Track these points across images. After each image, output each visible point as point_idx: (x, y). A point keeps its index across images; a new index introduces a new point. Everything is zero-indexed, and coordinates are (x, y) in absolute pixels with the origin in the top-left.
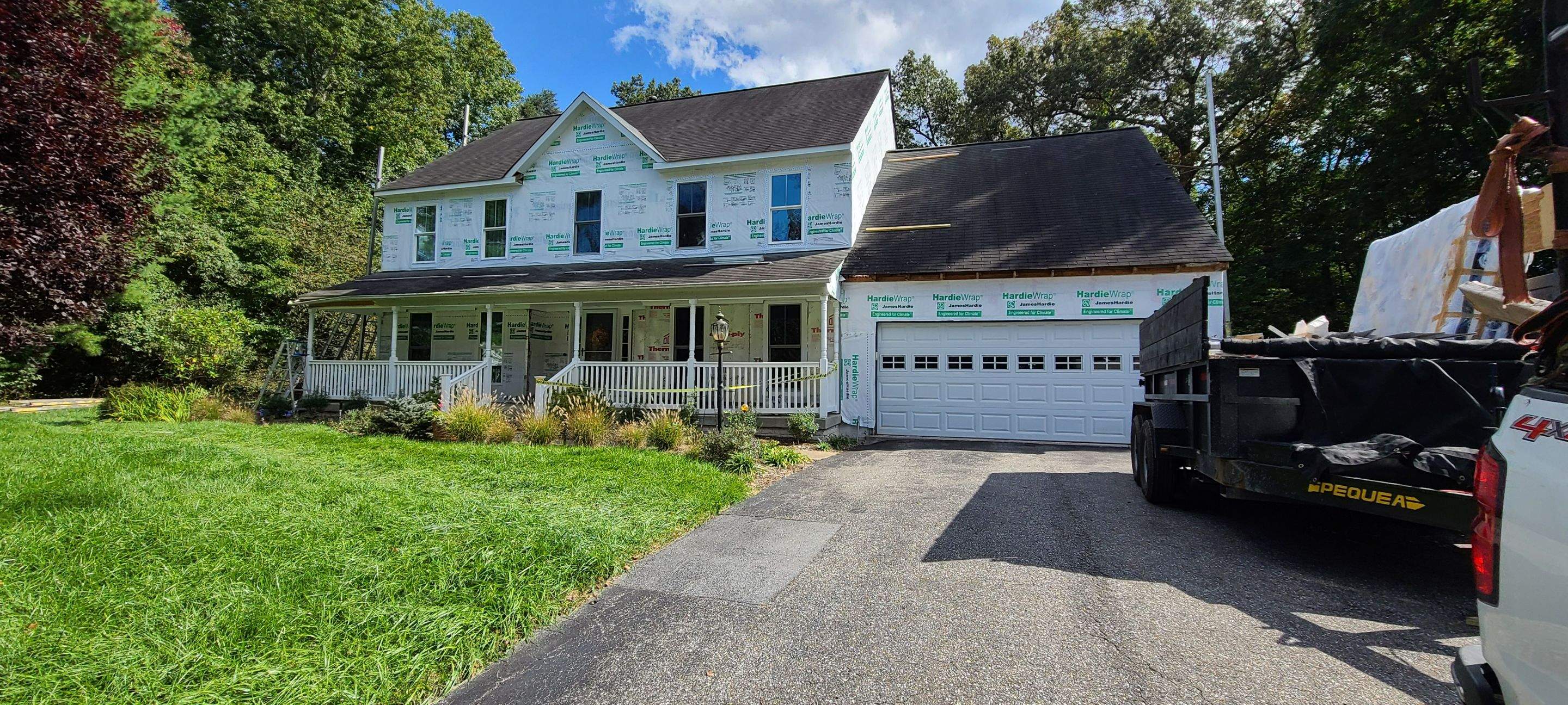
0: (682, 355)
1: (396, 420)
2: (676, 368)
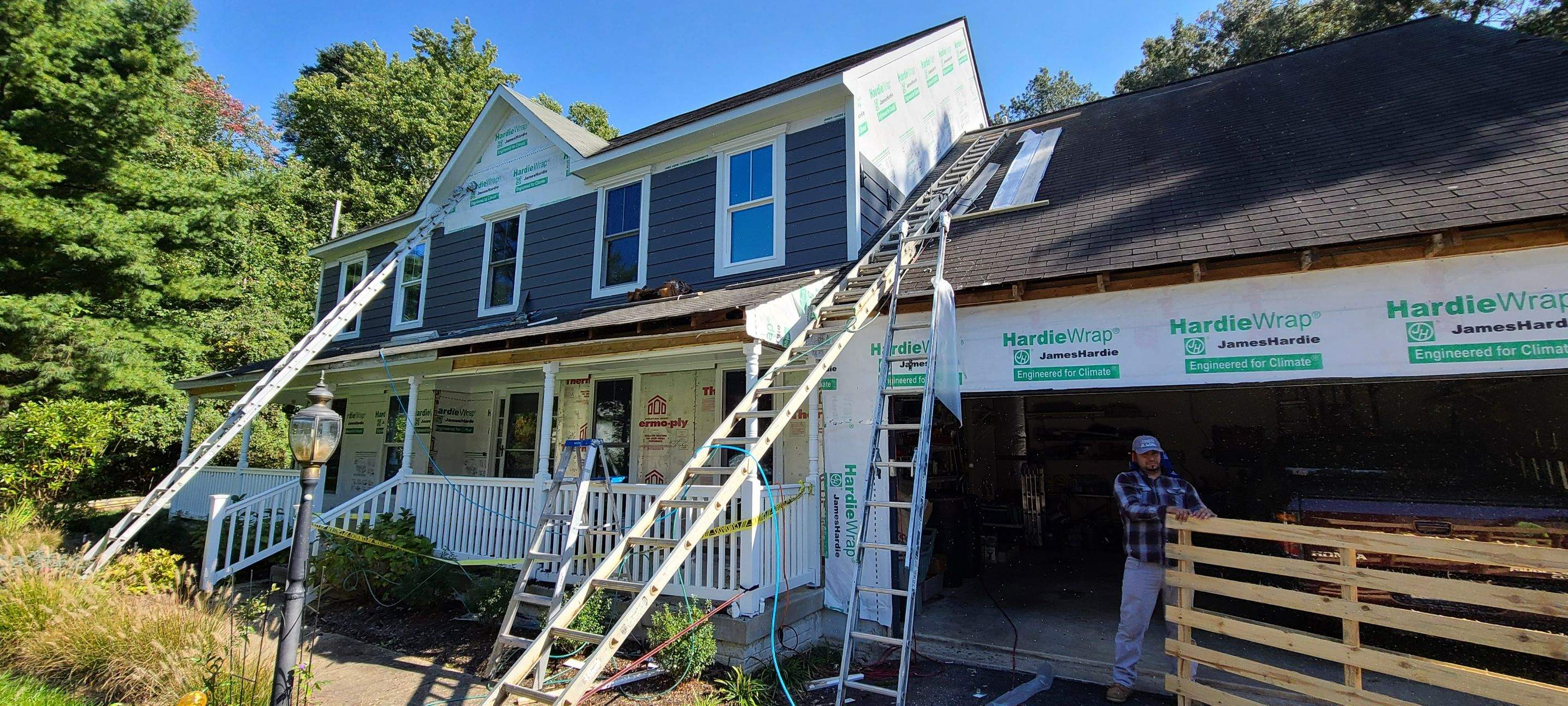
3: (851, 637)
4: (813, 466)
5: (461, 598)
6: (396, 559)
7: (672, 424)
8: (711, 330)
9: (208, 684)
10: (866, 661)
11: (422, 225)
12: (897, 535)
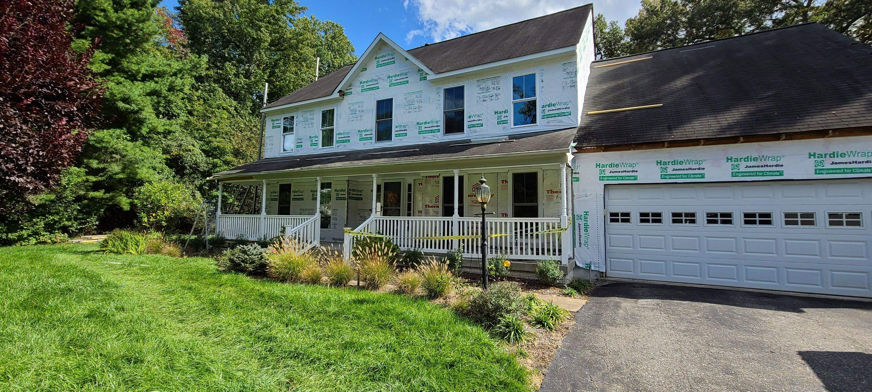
0: (448, 212)
1: (243, 261)
2: (444, 222)
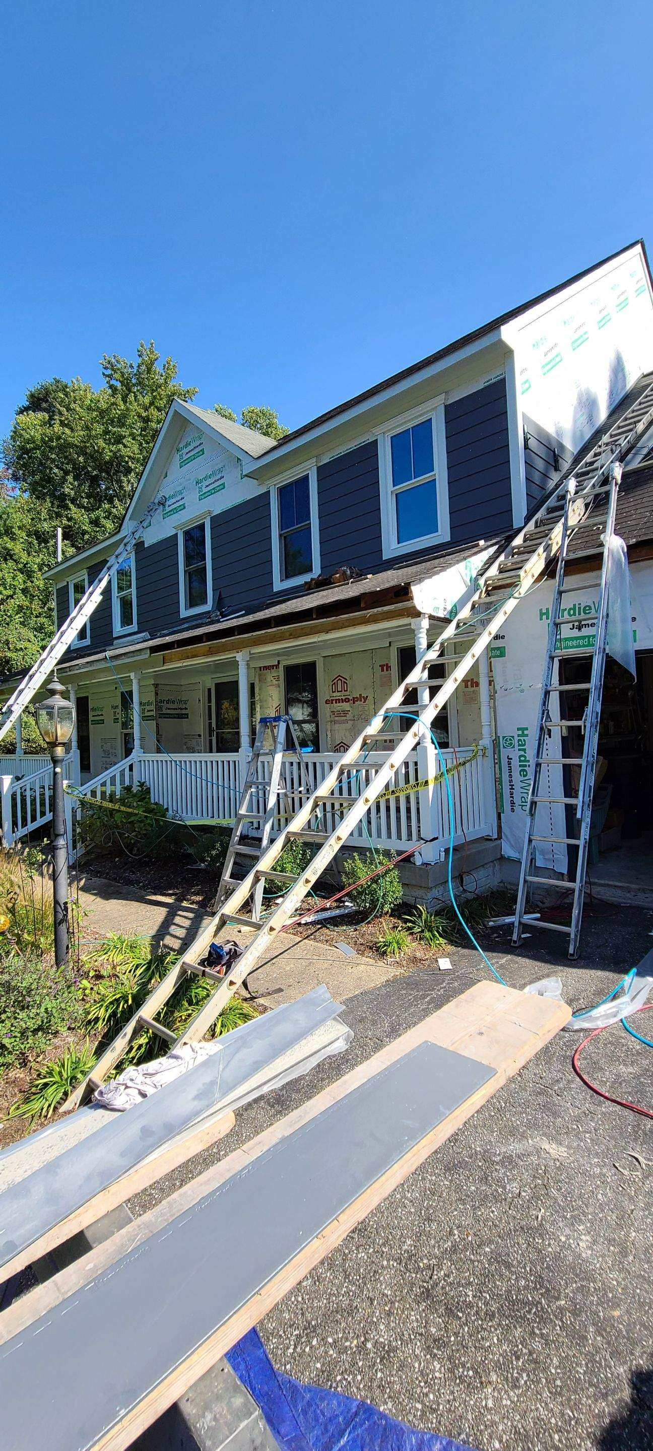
2: (229, 763)
3: (525, 881)
4: (485, 731)
5: (191, 851)
6: (138, 821)
7: (355, 700)
8: (380, 609)
9: (11, 912)
10: (543, 903)
11: (125, 541)
12: (570, 790)
